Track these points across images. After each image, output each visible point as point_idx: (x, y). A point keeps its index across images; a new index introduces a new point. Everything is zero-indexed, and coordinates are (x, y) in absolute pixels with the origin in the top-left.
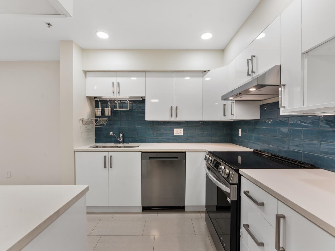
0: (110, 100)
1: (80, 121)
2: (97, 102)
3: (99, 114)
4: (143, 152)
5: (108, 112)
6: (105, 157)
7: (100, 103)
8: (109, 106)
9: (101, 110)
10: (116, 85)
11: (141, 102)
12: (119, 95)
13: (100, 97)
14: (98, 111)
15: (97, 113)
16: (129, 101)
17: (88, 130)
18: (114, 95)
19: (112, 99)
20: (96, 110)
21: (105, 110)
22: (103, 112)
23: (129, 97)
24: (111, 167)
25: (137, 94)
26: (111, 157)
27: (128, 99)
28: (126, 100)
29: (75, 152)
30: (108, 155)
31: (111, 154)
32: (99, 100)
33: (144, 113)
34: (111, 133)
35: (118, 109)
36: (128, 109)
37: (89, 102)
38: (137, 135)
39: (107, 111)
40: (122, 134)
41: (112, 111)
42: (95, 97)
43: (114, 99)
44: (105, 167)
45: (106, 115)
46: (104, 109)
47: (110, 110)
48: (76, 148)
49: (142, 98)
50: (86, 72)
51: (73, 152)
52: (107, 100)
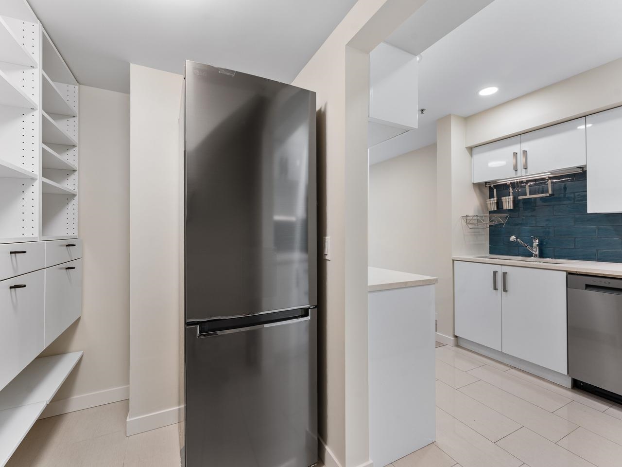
0: (511, 183)
1: (462, 220)
2: (491, 189)
3: (494, 207)
4: (570, 274)
5: (508, 203)
6: (495, 273)
7: (495, 190)
8: (511, 194)
9: (496, 201)
10: (520, 156)
11: (580, 176)
12: (526, 172)
13: (495, 181)
14: (492, 204)
15: (489, 206)
16: (550, 178)
17: (475, 232)
18: (516, 174)
19: (516, 181)
20: (488, 202)
21: (503, 201)
22: (499, 204)
23: (550, 172)
24: (505, 290)
25: (568, 163)
26: (505, 274)
27: (546, 176)
28: (544, 179)
29: (453, 260)
30: (500, 270)
31: (505, 269)
32: (492, 186)
33: (584, 198)
34: (513, 238)
35: (528, 196)
36: (550, 192)
37: (478, 190)
38: (575, 244)
39: (506, 201)
40: (537, 241)
41: (516, 202)
42: (486, 183)
43: (518, 180)
44: (495, 288)
45: (504, 209)
46: (501, 200)
47: (512, 200)
48: (455, 256)
49: (581, 169)
50: (471, 149)
51: (451, 262)
52: (506, 184)
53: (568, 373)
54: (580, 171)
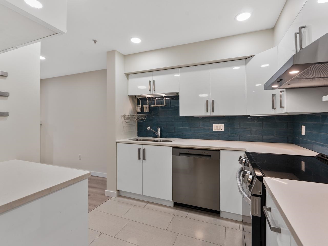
0: (148, 97)
1: (122, 117)
2: (138, 100)
3: (139, 110)
4: (173, 148)
5: (146, 108)
6: (139, 149)
7: (140, 101)
8: (148, 103)
9: (140, 107)
10: (152, 83)
11: (176, 97)
12: (155, 93)
13: (140, 96)
14: (139, 108)
15: (137, 109)
16: (165, 97)
17: (129, 124)
18: (150, 93)
19: (150, 96)
20: (137, 107)
21: (144, 107)
22: (142, 109)
23: (165, 94)
24: (144, 159)
25: (172, 90)
26: (144, 150)
27: (164, 95)
28: (162, 97)
29: (116, 143)
30: (142, 147)
31: (144, 147)
32: (139, 98)
33: (178, 108)
34: (149, 128)
35: (155, 106)
36: (165, 104)
37: (131, 100)
38: (174, 130)
39: (145, 107)
40: (159, 129)
41: (150, 108)
42: (136, 96)
43: (151, 96)
44: (139, 159)
45: (145, 111)
46: (143, 106)
47: (148, 107)
48: (118, 140)
49: (177, 94)
50: (128, 75)
51: (115, 143)
52: (146, 98)
53: (172, 200)
54: (176, 95)
